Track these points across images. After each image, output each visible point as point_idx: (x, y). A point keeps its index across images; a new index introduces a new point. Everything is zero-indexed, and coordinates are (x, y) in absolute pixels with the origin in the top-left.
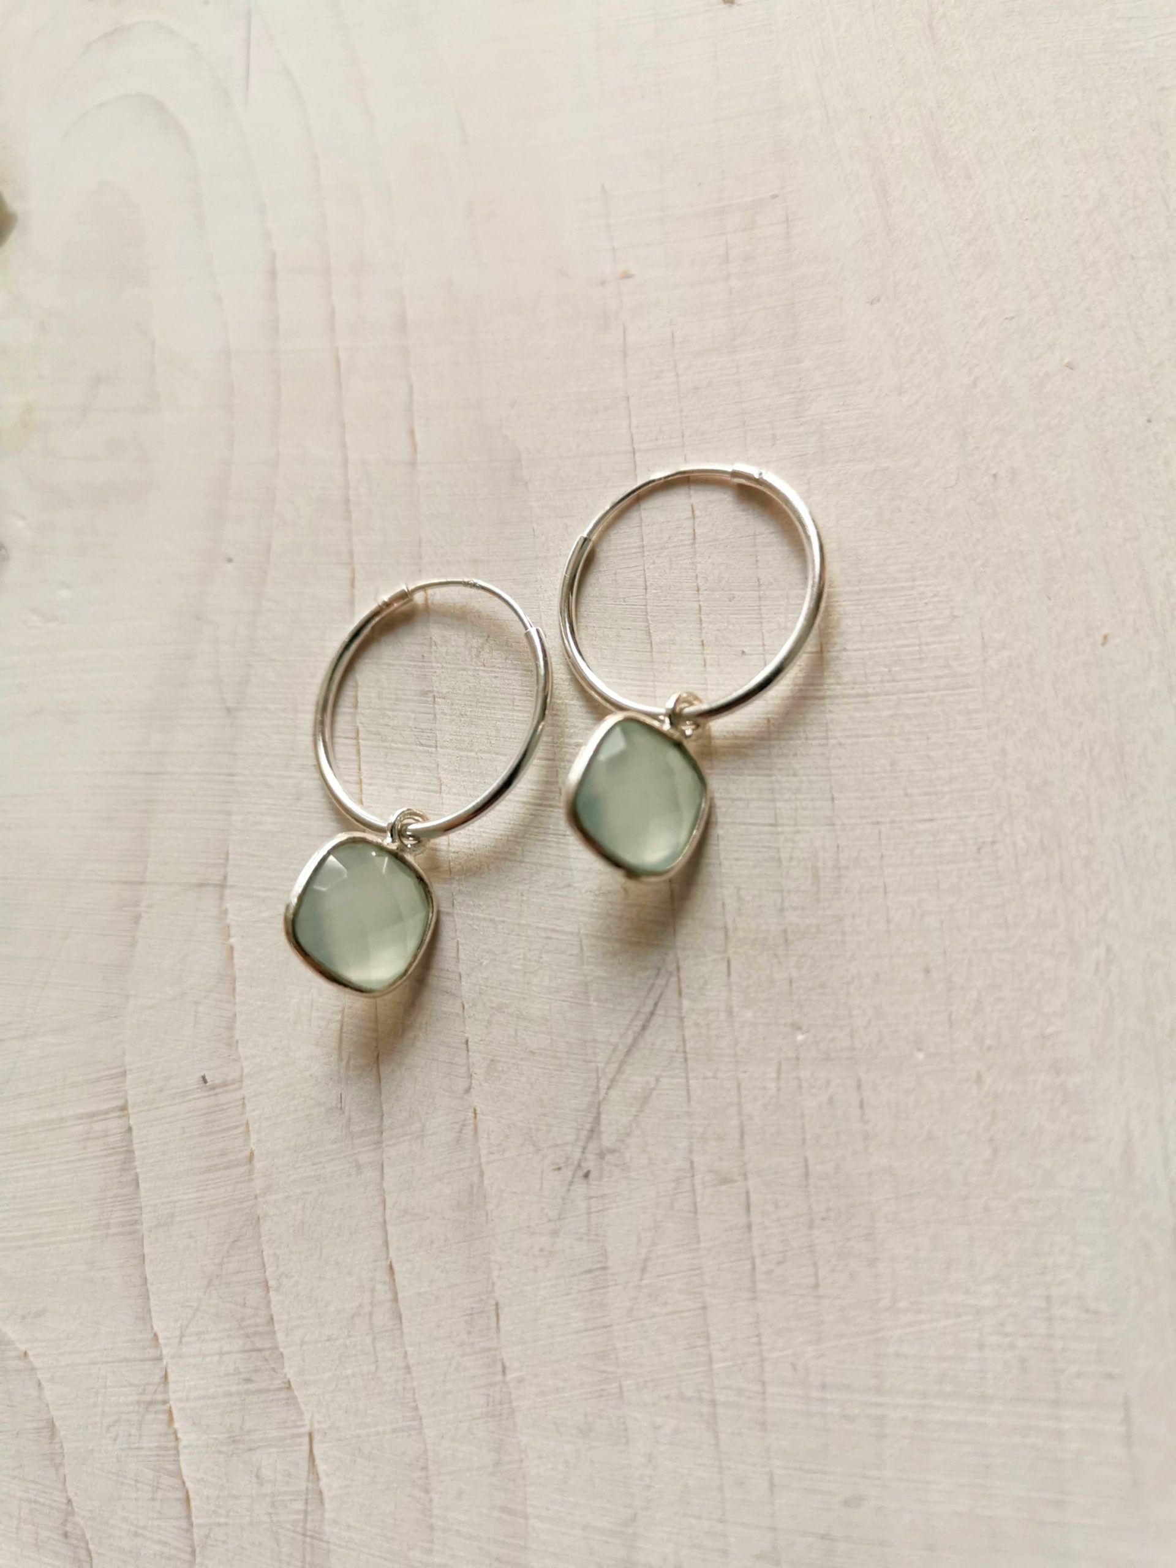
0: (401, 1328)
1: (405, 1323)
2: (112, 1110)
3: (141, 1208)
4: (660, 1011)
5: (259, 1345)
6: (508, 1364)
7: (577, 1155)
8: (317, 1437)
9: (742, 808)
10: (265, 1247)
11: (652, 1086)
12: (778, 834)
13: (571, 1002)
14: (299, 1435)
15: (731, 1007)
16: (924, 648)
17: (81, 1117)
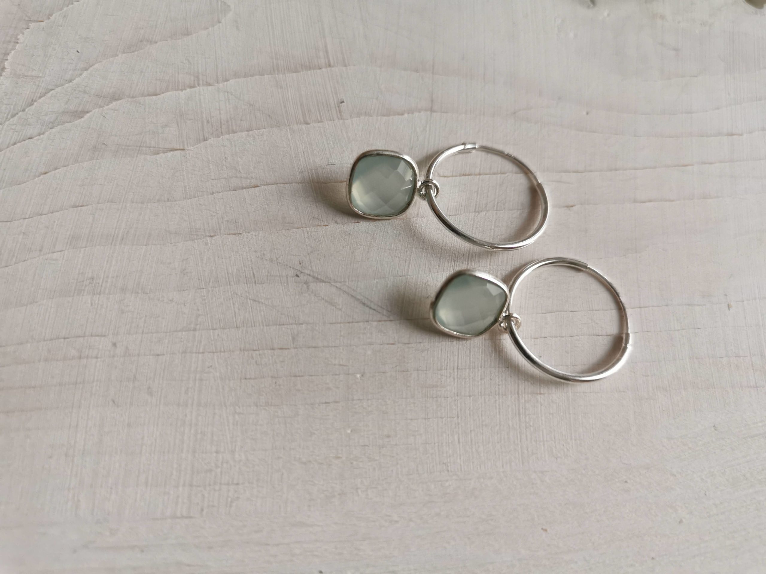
0: (230, 190)
1: (232, 193)
2: (329, 61)
3: (285, 73)
4: (371, 311)
5: (223, 127)
6: (214, 238)
7: (307, 272)
8: (182, 152)
9: (466, 353)
10: (267, 129)
11: (338, 307)
12: (453, 369)
13: (376, 270)
14: (183, 145)
15: (373, 345)
16: (542, 444)
17: (326, 46)
